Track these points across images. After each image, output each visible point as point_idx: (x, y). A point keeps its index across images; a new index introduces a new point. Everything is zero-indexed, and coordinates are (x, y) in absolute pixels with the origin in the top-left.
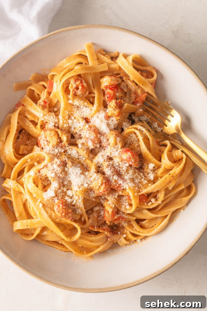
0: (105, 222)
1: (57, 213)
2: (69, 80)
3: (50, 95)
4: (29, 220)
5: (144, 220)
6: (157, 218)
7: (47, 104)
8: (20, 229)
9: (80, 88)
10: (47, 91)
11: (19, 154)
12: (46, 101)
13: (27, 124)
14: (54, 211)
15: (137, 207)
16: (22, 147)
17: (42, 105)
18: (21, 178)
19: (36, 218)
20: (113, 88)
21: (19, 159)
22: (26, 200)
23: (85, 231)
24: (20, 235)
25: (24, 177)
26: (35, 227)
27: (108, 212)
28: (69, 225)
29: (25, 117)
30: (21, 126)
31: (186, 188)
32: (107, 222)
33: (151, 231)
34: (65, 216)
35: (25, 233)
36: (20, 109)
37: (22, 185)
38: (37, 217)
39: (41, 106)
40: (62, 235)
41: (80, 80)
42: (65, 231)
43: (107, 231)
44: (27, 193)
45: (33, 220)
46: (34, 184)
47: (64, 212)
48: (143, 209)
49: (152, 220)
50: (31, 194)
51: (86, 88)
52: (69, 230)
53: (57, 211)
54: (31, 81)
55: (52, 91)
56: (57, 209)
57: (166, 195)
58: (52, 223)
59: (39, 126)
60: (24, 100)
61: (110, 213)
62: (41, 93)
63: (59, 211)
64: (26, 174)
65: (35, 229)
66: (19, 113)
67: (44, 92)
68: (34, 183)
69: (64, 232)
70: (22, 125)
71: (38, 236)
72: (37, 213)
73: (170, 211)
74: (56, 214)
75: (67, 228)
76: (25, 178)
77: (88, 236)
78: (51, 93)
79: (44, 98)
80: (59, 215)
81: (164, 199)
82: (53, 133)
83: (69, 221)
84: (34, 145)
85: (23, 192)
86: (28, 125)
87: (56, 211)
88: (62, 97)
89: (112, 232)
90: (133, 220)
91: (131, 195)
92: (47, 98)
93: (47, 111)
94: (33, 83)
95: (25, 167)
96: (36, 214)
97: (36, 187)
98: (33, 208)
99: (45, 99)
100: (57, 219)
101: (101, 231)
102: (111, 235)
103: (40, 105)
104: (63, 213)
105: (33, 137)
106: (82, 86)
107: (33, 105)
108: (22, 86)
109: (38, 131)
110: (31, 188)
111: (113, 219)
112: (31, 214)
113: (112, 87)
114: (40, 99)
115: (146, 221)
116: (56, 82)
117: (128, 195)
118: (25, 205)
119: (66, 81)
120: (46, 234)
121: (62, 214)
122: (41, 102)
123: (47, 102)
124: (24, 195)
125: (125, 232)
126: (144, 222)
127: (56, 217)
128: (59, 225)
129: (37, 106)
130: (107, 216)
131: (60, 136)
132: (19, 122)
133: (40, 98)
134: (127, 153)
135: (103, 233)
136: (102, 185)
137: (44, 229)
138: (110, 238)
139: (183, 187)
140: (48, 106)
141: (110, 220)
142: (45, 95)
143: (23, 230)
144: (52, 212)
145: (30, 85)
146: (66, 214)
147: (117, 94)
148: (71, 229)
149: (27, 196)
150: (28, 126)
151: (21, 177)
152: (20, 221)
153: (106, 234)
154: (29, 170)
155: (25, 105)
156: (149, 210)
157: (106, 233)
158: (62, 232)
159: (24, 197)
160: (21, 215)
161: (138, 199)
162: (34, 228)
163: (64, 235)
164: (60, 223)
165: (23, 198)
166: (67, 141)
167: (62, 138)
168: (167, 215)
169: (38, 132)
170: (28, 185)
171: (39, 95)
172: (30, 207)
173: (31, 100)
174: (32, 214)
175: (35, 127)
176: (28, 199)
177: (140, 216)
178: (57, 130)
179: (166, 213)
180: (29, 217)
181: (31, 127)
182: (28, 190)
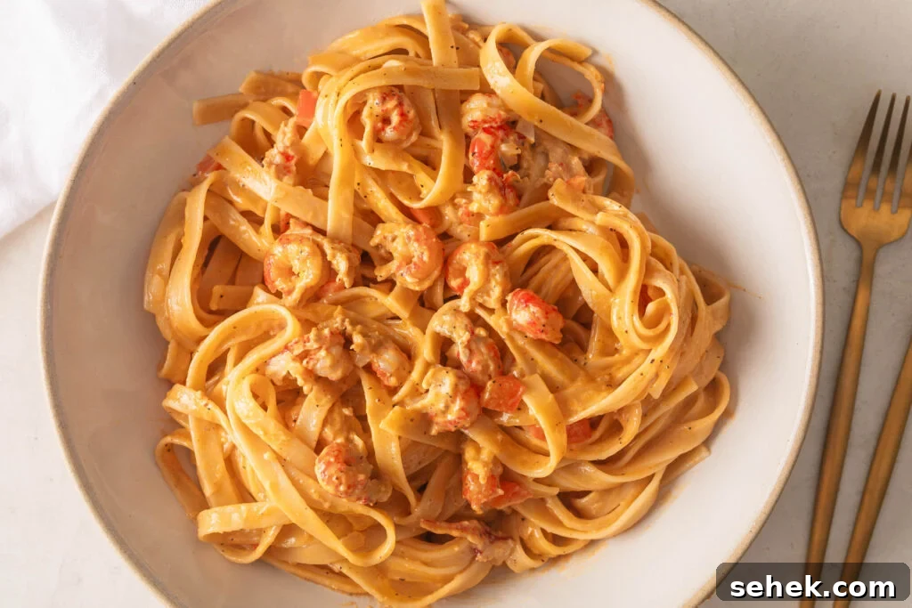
0: (468, 506)
1: (323, 484)
2: (365, 96)
3: (301, 136)
4: (244, 507)
5: (585, 493)
6: (622, 486)
7: (293, 162)
8: (218, 534)
9: (395, 118)
10: (295, 123)
11: (210, 312)
12: (291, 152)
13: (232, 223)
14: (316, 479)
15: (563, 459)
16: (218, 289)
17: (277, 165)
18: (218, 382)
19: (262, 497)
20: (492, 130)
21: (209, 325)
22: (234, 447)
23: (408, 535)
24: (219, 549)
25: (225, 379)
26: (264, 526)
27: (476, 477)
28: (360, 517)
29: (225, 202)
30: (215, 228)
31: (701, 390)
32: (474, 507)
33: (609, 524)
34: (347, 494)
35: (232, 542)
36: (211, 177)
37: (220, 402)
38: (265, 497)
39: (274, 166)
40: (339, 547)
41: (396, 98)
42: (350, 535)
43: (473, 534)
44: (233, 427)
45: (254, 506)
46: (253, 400)
47: (343, 480)
48: (579, 463)
49: (607, 491)
50: (246, 430)
51: (411, 121)
52: (361, 531)
53: (323, 480)
54: (241, 94)
55: (310, 124)
56: (324, 472)
57: (645, 416)
58: (310, 514)
59: (266, 228)
60: (223, 151)
61: (482, 481)
62: (277, 128)
63: (330, 477)
64: (231, 371)
65: (261, 532)
66: (208, 190)
67: (286, 125)
68: (255, 396)
69: (346, 538)
70: (216, 224)
71: (271, 550)
72: (267, 485)
73: (661, 463)
74: (321, 487)
75: (356, 526)
76: (228, 383)
77: (418, 550)
78: (306, 129)
79: (283, 143)
80: (330, 489)
81: (642, 429)
82: (307, 249)
83: (359, 508)
84: (253, 285)
85: (223, 423)
86: (237, 224)
87: (319, 477)
88: (336, 142)
89: (489, 534)
90: (552, 497)
91: (543, 423)
92: (294, 144)
93: (291, 182)
94: (250, 101)
95: (228, 350)
96: (262, 489)
97: (260, 411)
98: (253, 471)
99: (288, 147)
100: (325, 501)
101: (455, 533)
102: (485, 543)
103: (270, 164)
104: (341, 484)
105: (250, 259)
106: (402, 115)
107: (249, 165)
108: (218, 111)
109: (264, 241)
110: (246, 412)
111: (492, 497)
112: (247, 487)
113: (492, 127)
114: (272, 147)
115: (591, 495)
116: (326, 96)
117: (534, 426)
118: (230, 462)
119: (355, 97)
120: (296, 546)
121: (337, 487)
122: (274, 155)
123: (293, 157)
124: (226, 433)
125: (529, 532)
126: (584, 501)
127: (320, 496)
128: (331, 518)
129: (263, 166)
130: (472, 488)
131: (329, 258)
132: (209, 216)
133: (272, 143)
134: (526, 306)
135: (461, 538)
136: (453, 397)
137: (288, 530)
138: (481, 553)
139: (693, 387)
140: (294, 168)
141: (482, 502)
142: (289, 135)
143: (226, 534)
144: (311, 481)
145: (244, 106)
146: (349, 487)
147: (504, 148)
148: (365, 530)
149: (234, 437)
150: (236, 228)
151: (216, 378)
152: (217, 509)
153: (470, 543)
154: (240, 359)
155: (225, 165)
156: (598, 464)
157: (470, 538)
158: (339, 538)
159: (227, 439)
160: (218, 489)
161: (565, 436)
162: (257, 530)
163: (347, 546)
164: (332, 512)
165: (223, 440)
166: (349, 272)
167: (334, 262)
168: (653, 475)
169: (266, 244)
170: (236, 403)
171: (268, 135)
172: (244, 467)
173: (244, 148)
174: (253, 489)
175: (257, 231)
176: (237, 444)
177: (572, 484)
178: (319, 238)
179: (650, 468)
180: (244, 496)
181: (245, 232)
182: (238, 420)
